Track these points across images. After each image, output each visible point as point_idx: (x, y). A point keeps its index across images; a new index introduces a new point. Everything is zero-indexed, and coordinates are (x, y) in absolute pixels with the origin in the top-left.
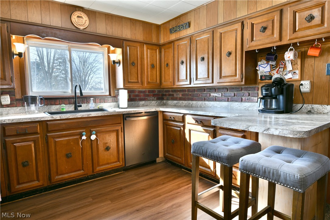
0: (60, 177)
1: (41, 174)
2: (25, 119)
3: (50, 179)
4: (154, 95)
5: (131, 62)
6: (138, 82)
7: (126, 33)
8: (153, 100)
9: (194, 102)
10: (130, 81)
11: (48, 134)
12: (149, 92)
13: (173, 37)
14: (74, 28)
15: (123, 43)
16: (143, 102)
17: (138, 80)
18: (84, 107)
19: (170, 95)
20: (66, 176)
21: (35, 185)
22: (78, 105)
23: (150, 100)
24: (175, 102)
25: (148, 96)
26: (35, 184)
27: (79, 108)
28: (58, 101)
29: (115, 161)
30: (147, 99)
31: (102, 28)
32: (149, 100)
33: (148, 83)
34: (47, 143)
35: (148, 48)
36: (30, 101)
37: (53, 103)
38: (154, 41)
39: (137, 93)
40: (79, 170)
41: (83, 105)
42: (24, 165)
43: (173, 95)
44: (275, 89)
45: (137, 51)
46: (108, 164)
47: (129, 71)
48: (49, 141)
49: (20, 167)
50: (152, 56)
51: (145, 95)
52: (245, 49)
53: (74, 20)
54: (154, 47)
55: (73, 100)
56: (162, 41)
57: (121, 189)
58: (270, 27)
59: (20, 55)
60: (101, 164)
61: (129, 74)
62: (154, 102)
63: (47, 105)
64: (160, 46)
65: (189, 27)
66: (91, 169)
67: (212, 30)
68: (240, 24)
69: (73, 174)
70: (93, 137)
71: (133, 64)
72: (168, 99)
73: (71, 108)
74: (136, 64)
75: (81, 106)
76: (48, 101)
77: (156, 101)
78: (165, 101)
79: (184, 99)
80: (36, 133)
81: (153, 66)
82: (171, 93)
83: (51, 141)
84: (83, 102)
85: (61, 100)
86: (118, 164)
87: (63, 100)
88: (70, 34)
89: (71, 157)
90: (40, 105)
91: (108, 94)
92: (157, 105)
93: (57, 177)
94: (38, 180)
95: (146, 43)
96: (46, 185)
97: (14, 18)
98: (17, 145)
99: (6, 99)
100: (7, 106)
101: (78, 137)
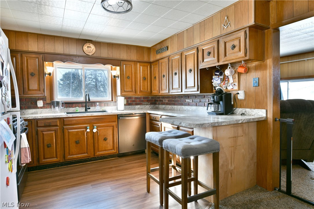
0: (71, 156)
1: (58, 154)
2: (50, 116)
3: (64, 157)
4: (148, 101)
5: (127, 76)
6: (132, 91)
7: (123, 55)
8: (147, 105)
9: (176, 106)
10: (125, 90)
11: (64, 127)
12: (144, 98)
13: (158, 57)
14: (85, 55)
15: (121, 63)
16: (139, 106)
17: (132, 89)
18: (92, 109)
19: (160, 101)
20: (75, 156)
21: (54, 161)
22: (87, 107)
23: (145, 105)
24: (164, 106)
25: (143, 101)
26: (55, 159)
27: (89, 110)
28: (74, 105)
29: (111, 149)
30: (142, 103)
31: (105, 53)
32: (143, 105)
33: (141, 91)
34: (63, 132)
35: (140, 65)
36: (55, 104)
37: (71, 106)
38: (146, 59)
39: (134, 99)
40: (84, 153)
41: (91, 108)
42: (48, 147)
43: (162, 101)
44: (216, 97)
45: (132, 68)
46: (105, 150)
47: (125, 83)
48: (65, 131)
49: (46, 147)
50: (143, 71)
51: (140, 101)
52: (200, 68)
53: (85, 49)
54: (146, 64)
55: (84, 104)
56: (152, 60)
57: (111, 168)
58: (212, 53)
59: (50, 74)
60: (100, 150)
61: (125, 85)
62: (148, 106)
63: (67, 107)
64: (150, 63)
65: (168, 49)
66: (93, 153)
67: (180, 53)
68: (196, 49)
69: (80, 156)
70: (95, 130)
71: (128, 77)
72: (159, 104)
73: (83, 110)
74: (131, 78)
75: (90, 109)
76: (68, 104)
77: (150, 106)
78: (157, 106)
79: (170, 104)
80: (57, 126)
81: (144, 79)
82: (161, 99)
83: (66, 132)
84: (92, 106)
85: (76, 104)
86: (113, 151)
87: (78, 104)
88: (81, 59)
89: (79, 143)
90: (62, 108)
91: (111, 100)
92: (150, 109)
93: (69, 157)
94: (57, 157)
95: (139, 62)
96: (61, 161)
97: (46, 51)
98: (45, 133)
99: (40, 103)
100: (41, 108)
101: (84, 130)
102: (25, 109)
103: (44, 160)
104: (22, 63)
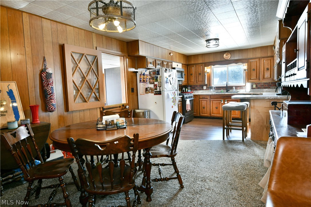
1: (208, 112)
3: (210, 115)
5: (253, 69)
7: (250, 55)
10: (252, 78)
14: (225, 60)
15: (248, 60)
16: (267, 89)
17: (257, 78)
18: (231, 91)
20: (215, 115)
23: (272, 88)
25: (271, 86)
27: (228, 91)
28: (221, 88)
30: (270, 87)
31: (237, 57)
33: (264, 79)
34: (210, 102)
35: (264, 60)
38: (269, 55)
39: (262, 84)
40: (220, 114)
42: (204, 108)
45: (257, 63)
50: (267, 64)
53: (224, 57)
54: (269, 58)
55: (226, 88)
59: (208, 73)
61: (251, 75)
63: (217, 90)
64: (273, 57)
69: (218, 115)
70: (226, 103)
74: (256, 70)
75: (229, 91)
76: (218, 88)
80: (207, 99)
81: (267, 69)
84: (231, 89)
89: (217, 108)
90: (213, 90)
91: (245, 85)
93: (212, 115)
94: (207, 114)
95: (263, 58)
96: (209, 116)
97: (206, 62)
98: (202, 101)
99: (205, 88)
100: (205, 90)
101: (220, 102)
102: (199, 90)
103: (202, 114)
104: (196, 69)
